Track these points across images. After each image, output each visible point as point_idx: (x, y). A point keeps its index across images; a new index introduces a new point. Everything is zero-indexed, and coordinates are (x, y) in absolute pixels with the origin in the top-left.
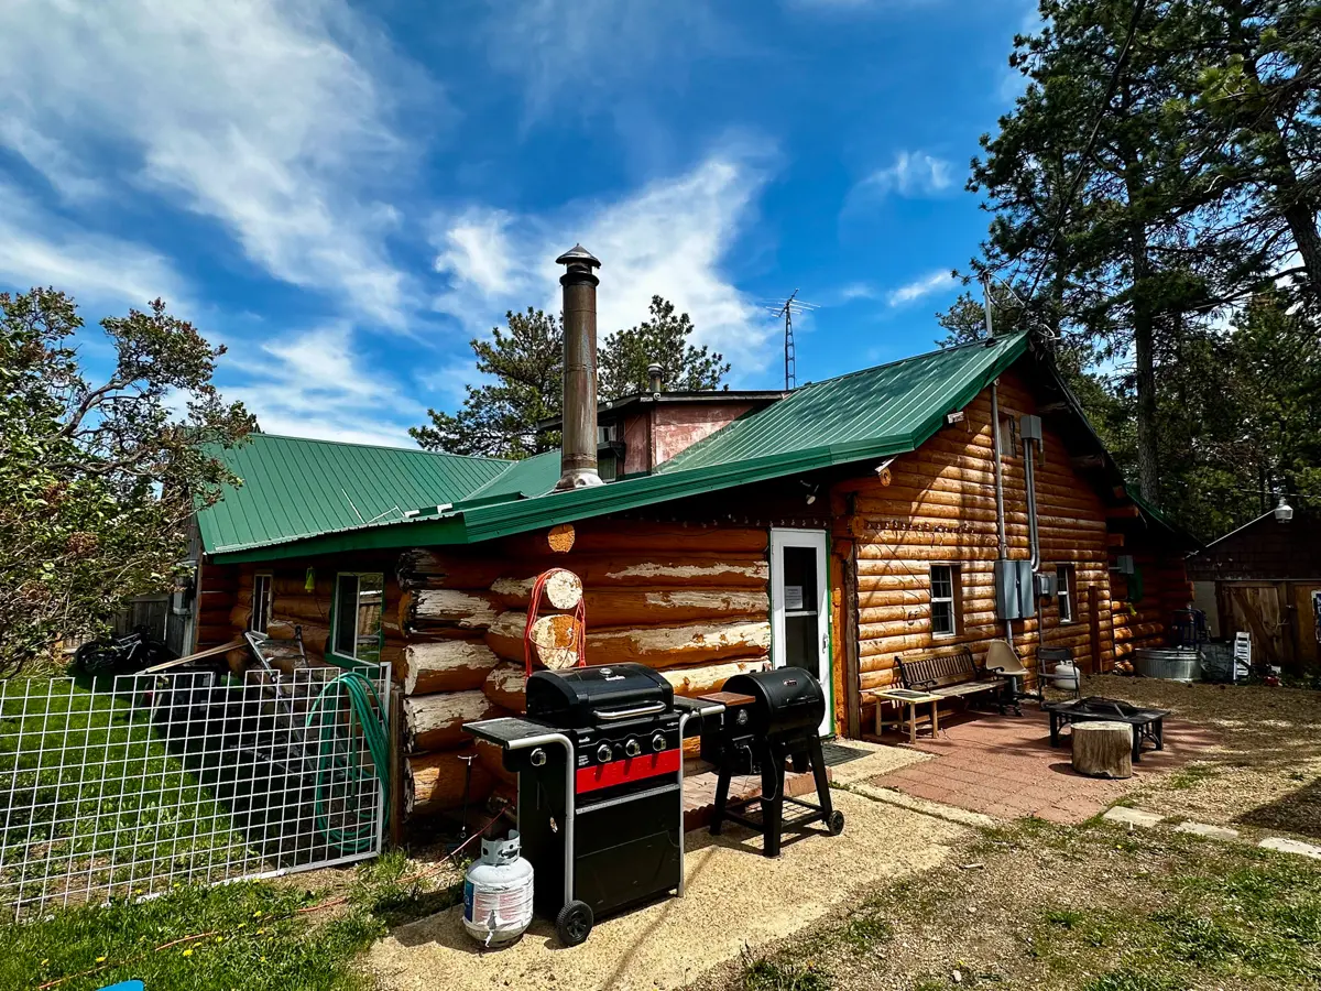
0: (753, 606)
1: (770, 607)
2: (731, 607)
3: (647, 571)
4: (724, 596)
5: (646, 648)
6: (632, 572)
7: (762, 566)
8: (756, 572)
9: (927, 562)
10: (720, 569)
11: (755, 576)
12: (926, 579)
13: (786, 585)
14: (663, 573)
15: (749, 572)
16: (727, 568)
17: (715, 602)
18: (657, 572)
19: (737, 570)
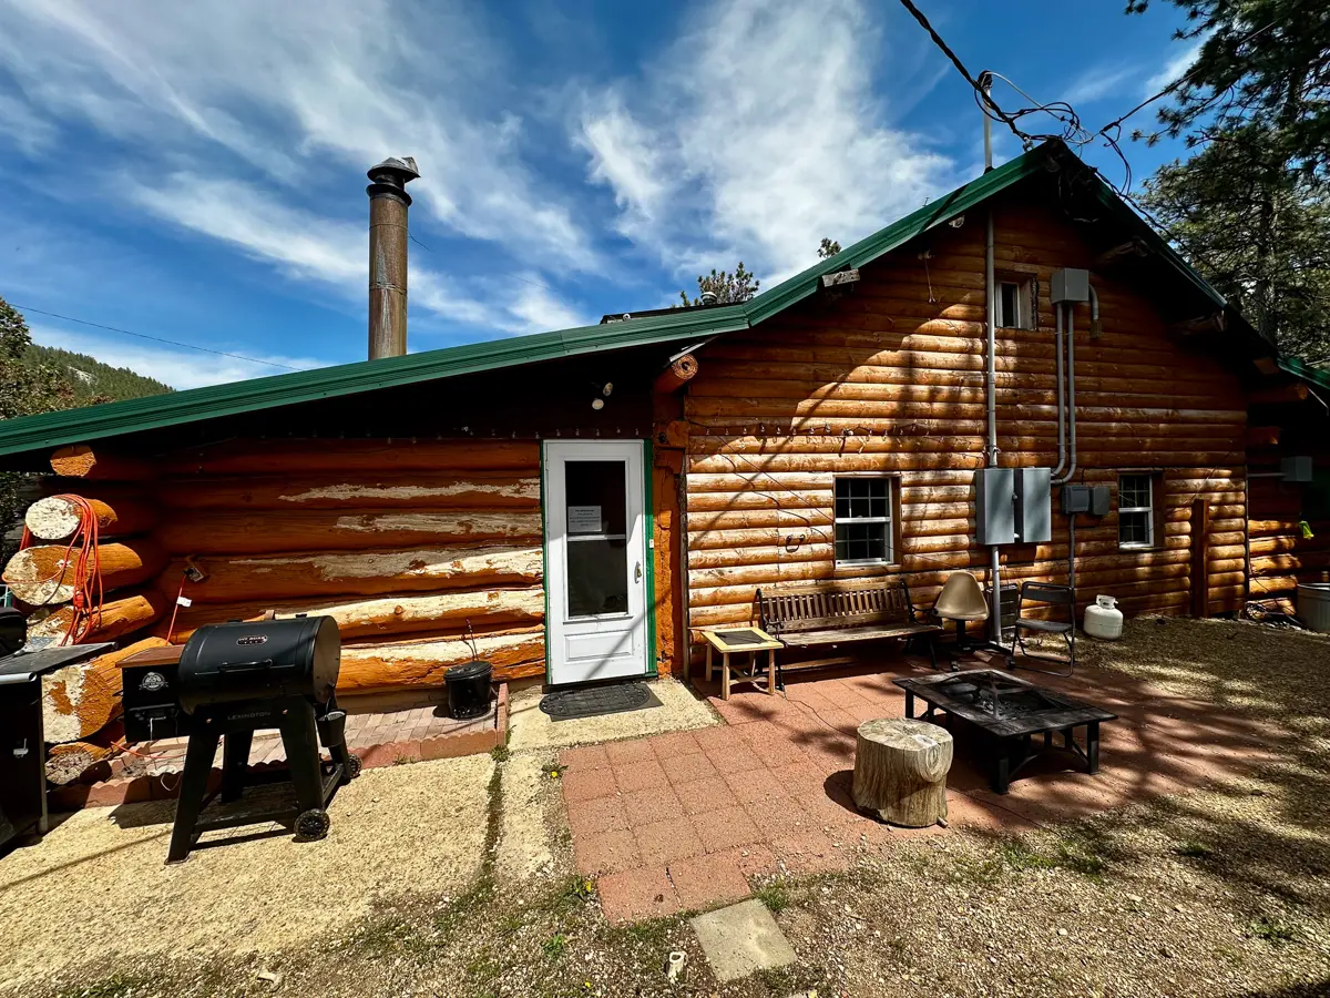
0: (513, 529)
1: (543, 529)
2: (474, 530)
3: (341, 493)
4: (465, 518)
5: (334, 575)
6: (316, 494)
7: (528, 484)
8: (517, 491)
9: (830, 474)
10: (457, 489)
11: (516, 496)
12: (827, 495)
13: (568, 504)
14: (365, 494)
15: (507, 491)
16: (471, 488)
17: (450, 526)
18: (357, 494)
19: (488, 489)
